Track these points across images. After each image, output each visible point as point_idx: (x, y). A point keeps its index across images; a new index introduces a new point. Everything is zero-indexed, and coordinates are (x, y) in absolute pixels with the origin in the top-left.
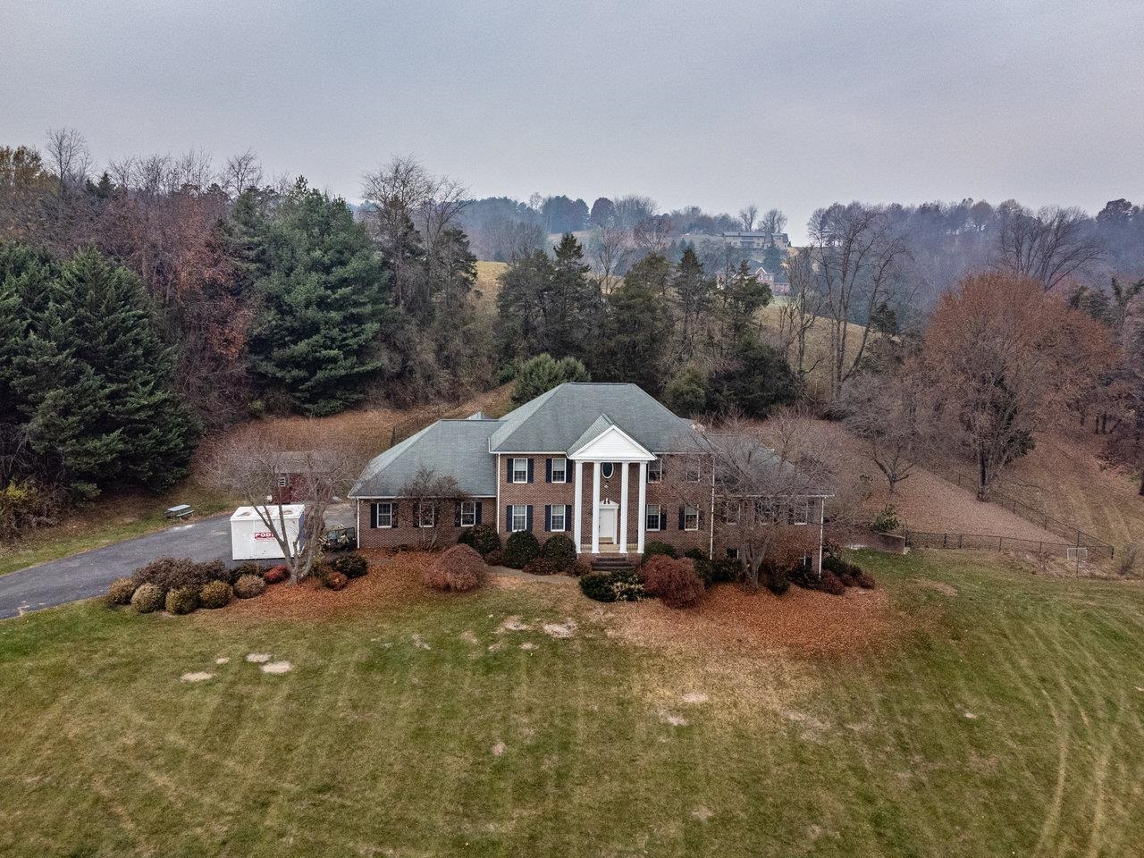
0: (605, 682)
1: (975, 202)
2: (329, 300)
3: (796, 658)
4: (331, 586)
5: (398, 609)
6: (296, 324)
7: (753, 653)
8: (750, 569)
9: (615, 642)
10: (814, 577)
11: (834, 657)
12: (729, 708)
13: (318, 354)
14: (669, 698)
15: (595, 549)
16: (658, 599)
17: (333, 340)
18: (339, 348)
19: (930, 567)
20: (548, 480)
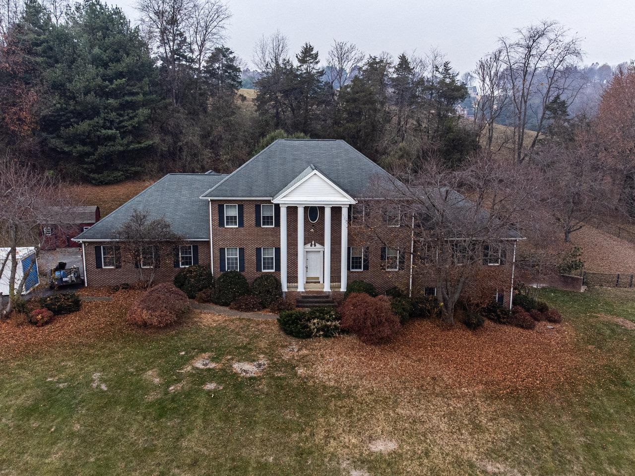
0: (286, 428)
1: (601, 65)
2: (107, 90)
3: (492, 397)
4: (34, 323)
5: (92, 346)
6: (78, 108)
7: (446, 393)
8: (446, 306)
9: (304, 380)
10: (505, 312)
11: (531, 395)
12: (420, 458)
13: (99, 133)
14: (355, 446)
15: (301, 288)
16: (355, 336)
17: (112, 122)
18: (117, 129)
19: (606, 303)
20: (258, 224)
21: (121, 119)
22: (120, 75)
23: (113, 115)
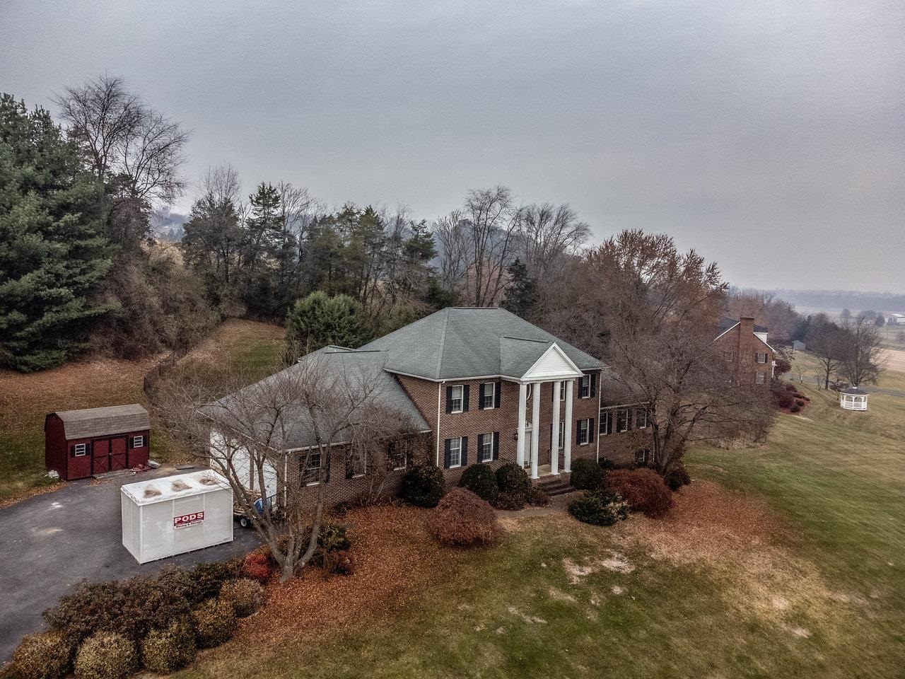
2: (50, 228)
4: (342, 571)
13: (43, 293)
15: (535, 474)
20: (480, 407)
21: (71, 272)
22: (65, 207)
23: (60, 267)
